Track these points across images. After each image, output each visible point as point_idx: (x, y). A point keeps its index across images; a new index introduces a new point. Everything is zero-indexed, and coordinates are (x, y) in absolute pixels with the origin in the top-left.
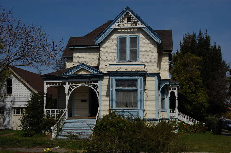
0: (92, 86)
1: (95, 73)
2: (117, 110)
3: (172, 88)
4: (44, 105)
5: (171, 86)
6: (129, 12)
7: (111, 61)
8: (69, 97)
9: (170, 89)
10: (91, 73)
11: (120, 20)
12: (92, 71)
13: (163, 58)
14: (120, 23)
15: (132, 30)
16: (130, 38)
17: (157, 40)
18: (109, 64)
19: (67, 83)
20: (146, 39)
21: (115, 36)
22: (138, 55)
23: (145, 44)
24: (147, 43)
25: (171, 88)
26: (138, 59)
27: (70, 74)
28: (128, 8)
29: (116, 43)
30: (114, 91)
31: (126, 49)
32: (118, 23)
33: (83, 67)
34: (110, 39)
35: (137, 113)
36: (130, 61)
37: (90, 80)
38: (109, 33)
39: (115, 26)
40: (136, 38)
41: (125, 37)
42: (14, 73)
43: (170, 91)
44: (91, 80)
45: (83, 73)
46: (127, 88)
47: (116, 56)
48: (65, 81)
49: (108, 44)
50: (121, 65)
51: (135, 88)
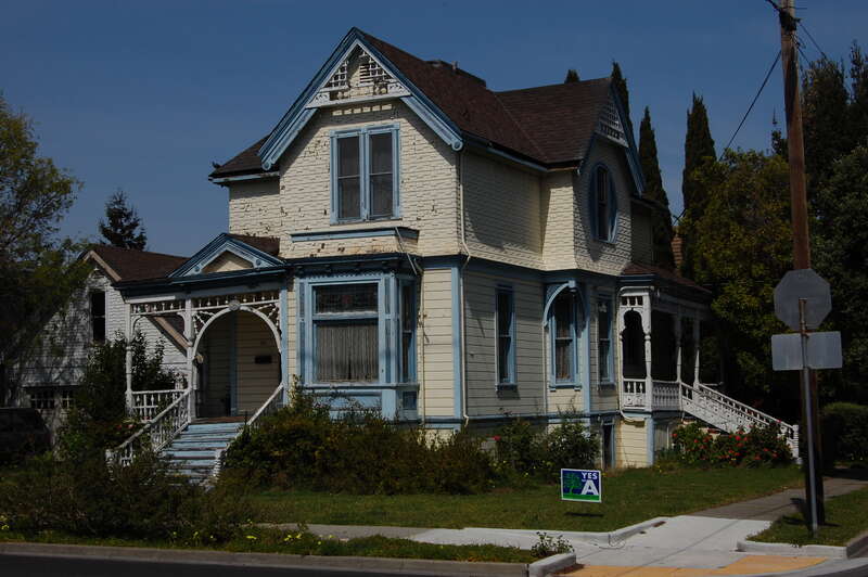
0: (262, 311)
1: (265, 264)
2: (316, 391)
3: (630, 297)
4: (126, 379)
5: (625, 291)
6: (361, 45)
7: (315, 222)
8: (195, 349)
9: (625, 303)
10: (251, 264)
11: (336, 77)
12: (254, 260)
13: (552, 190)
14: (334, 88)
15: (376, 108)
16: (371, 136)
17: (450, 138)
18: (293, 236)
19: (188, 303)
20: (421, 137)
21: (326, 134)
22: (395, 196)
23: (418, 156)
24: (425, 150)
25: (626, 297)
26: (397, 211)
27: (192, 272)
28: (355, 33)
29: (328, 158)
30: (307, 326)
31: (358, 178)
32: (328, 89)
33: (228, 247)
34: (310, 145)
35: (377, 398)
36: (372, 219)
37: (253, 290)
38: (303, 124)
39: (321, 100)
40: (389, 135)
41: (355, 134)
42: (109, 270)
43: (623, 310)
44: (258, 289)
45: (230, 267)
46: (346, 315)
47: (329, 202)
48: (182, 295)
49: (305, 163)
50: (326, 237)
51: (369, 313)
